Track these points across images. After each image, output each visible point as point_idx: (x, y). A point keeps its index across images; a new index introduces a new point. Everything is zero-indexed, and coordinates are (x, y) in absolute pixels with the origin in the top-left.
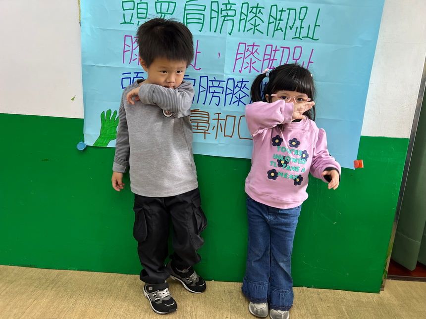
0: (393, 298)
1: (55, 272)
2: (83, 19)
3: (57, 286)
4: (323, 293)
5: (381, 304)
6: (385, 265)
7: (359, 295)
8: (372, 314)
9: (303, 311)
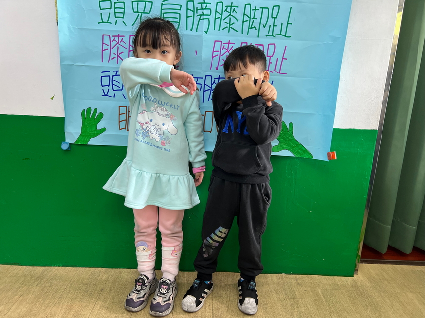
0: (366, 280)
1: (39, 269)
2: (61, 19)
3: (42, 282)
4: (300, 278)
5: (355, 286)
6: (358, 250)
7: (334, 279)
8: (346, 297)
9: (282, 296)
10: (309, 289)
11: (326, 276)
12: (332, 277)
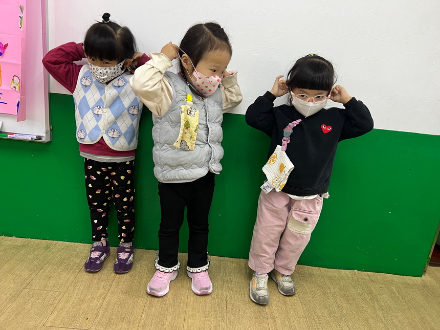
0: (434, 281)
6: (429, 252)
8: (420, 295)
9: (360, 291)
10: (383, 286)
11: (396, 276)
12: (402, 276)
